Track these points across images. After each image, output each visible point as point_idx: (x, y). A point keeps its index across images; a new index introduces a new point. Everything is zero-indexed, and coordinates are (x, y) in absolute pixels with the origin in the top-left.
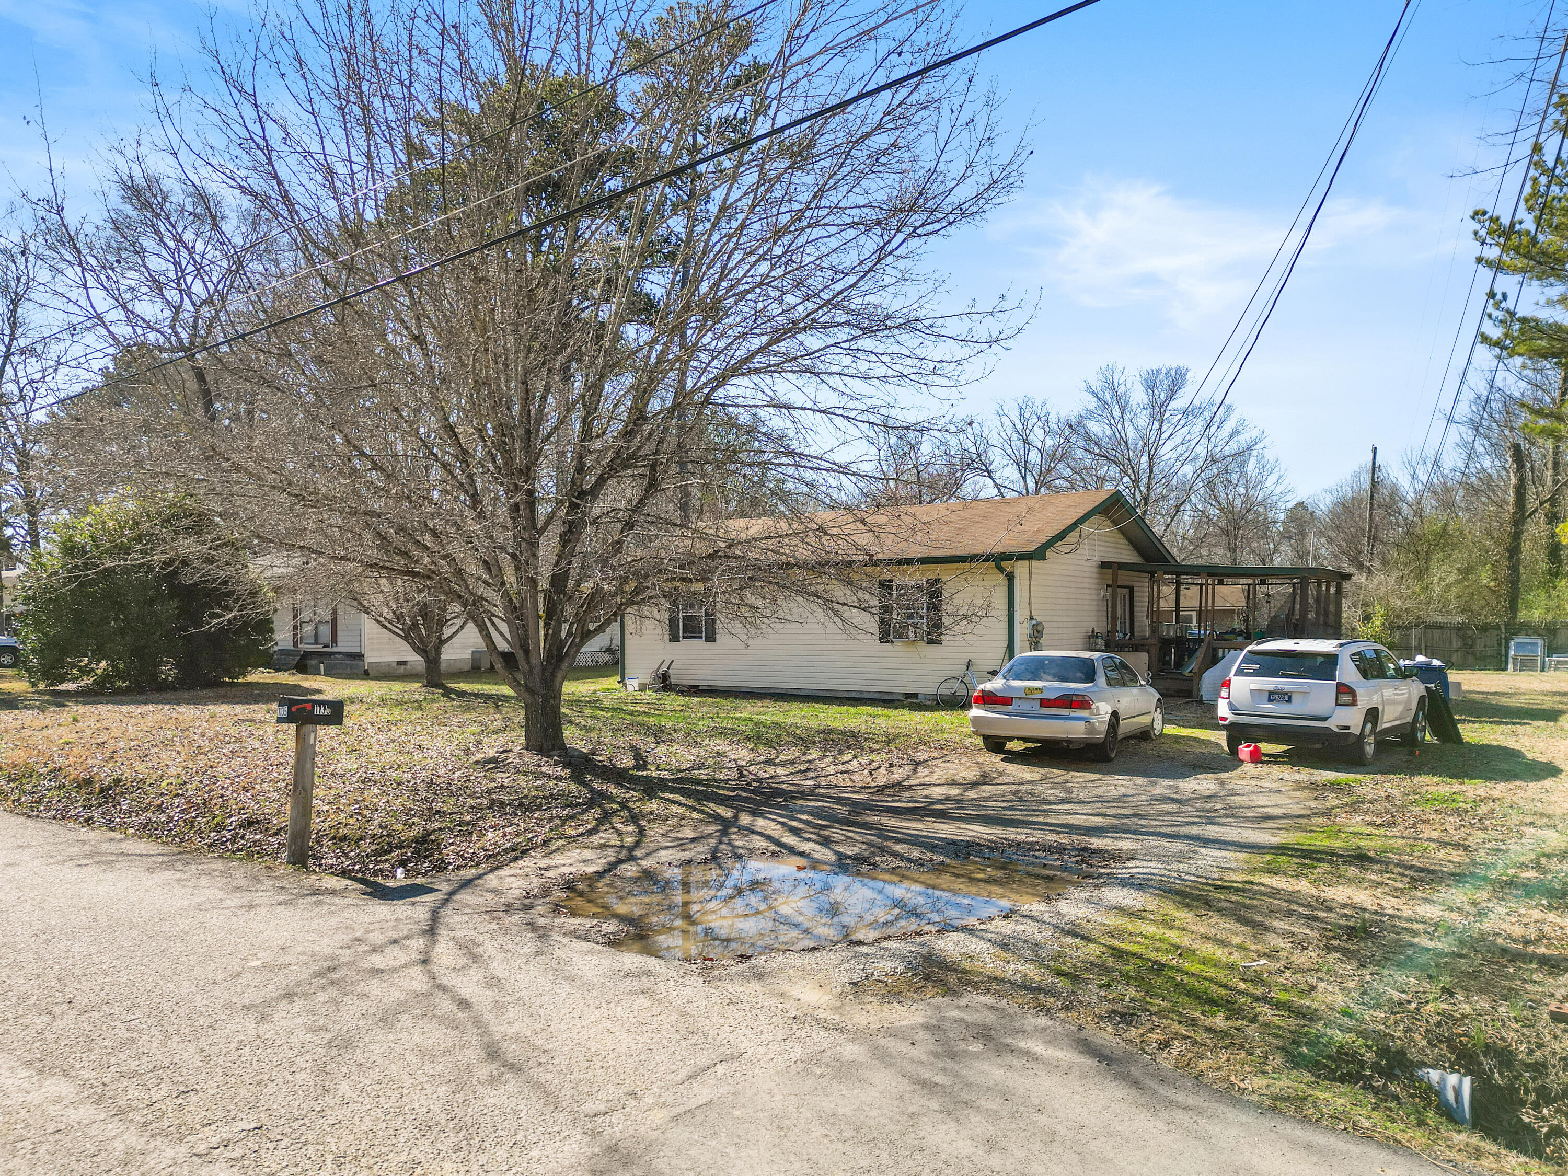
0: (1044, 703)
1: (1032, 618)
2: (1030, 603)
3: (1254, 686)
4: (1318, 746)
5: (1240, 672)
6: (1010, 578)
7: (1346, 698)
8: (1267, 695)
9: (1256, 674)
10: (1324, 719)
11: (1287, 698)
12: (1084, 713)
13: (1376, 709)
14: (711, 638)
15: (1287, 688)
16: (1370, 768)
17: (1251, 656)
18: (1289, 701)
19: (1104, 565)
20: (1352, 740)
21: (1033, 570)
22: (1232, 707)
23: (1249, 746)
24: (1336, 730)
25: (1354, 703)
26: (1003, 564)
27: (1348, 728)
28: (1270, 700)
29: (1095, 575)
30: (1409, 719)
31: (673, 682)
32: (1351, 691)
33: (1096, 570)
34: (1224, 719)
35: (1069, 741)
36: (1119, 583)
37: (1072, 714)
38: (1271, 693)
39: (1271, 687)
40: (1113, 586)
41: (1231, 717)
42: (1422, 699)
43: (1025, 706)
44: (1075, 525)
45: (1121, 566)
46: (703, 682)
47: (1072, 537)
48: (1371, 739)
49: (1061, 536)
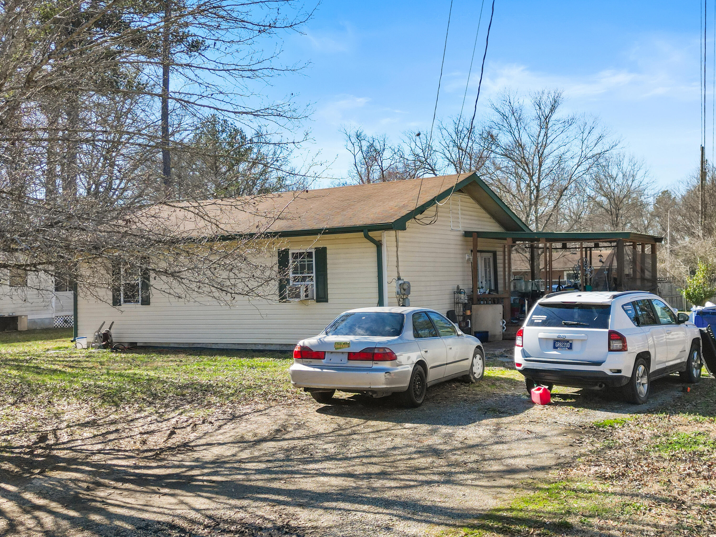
0: (352, 356)
1: (399, 279)
2: (397, 266)
3: (542, 335)
4: (597, 388)
5: (532, 323)
6: (379, 245)
7: (617, 344)
8: (551, 344)
9: (544, 323)
10: (599, 364)
11: (568, 345)
12: (386, 365)
13: (648, 353)
14: (146, 302)
15: (568, 336)
16: (645, 407)
17: (541, 307)
18: (570, 348)
19: (467, 234)
20: (624, 382)
21: (400, 239)
22: (525, 354)
23: (539, 389)
24: (610, 373)
25: (624, 349)
26: (371, 234)
27: (619, 371)
28: (555, 348)
29: (460, 243)
30: (685, 359)
31: (114, 340)
32: (621, 338)
33: (459, 238)
34: (519, 365)
35: (374, 391)
36: (479, 248)
37: (375, 366)
38: (556, 341)
39: (555, 336)
40: (475, 251)
41: (524, 364)
42: (695, 341)
43: (336, 360)
44: (431, 203)
45: (480, 234)
46: (140, 340)
47: (430, 211)
48: (645, 380)
49: (421, 210)
